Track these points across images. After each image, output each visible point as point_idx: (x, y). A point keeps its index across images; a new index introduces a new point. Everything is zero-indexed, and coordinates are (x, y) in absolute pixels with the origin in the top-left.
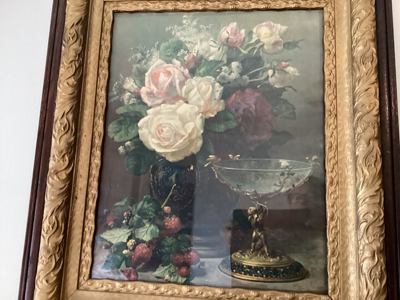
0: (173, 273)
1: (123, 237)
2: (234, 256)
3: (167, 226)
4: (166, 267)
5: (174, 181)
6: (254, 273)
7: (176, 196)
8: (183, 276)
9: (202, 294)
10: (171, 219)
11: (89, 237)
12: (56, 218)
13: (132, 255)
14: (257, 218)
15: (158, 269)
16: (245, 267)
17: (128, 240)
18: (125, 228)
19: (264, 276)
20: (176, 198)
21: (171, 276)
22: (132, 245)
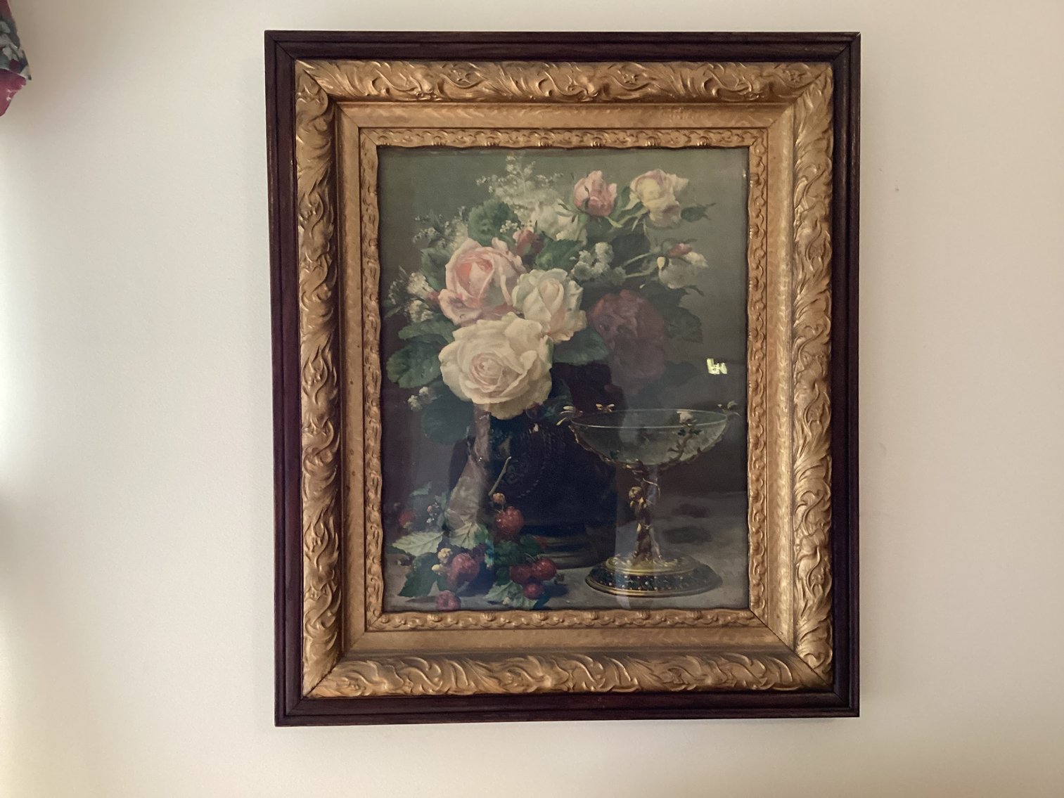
0: (515, 594)
1: (430, 545)
2: (609, 563)
3: (501, 523)
4: (503, 587)
5: (508, 451)
6: (640, 585)
7: (511, 477)
8: (531, 598)
9: (563, 621)
10: (507, 513)
11: (375, 550)
12: (326, 525)
13: (447, 572)
14: (643, 504)
15: (491, 590)
16: (626, 577)
17: (439, 550)
18: (432, 531)
19: (655, 588)
20: (512, 480)
21: (512, 599)
22: (446, 557)
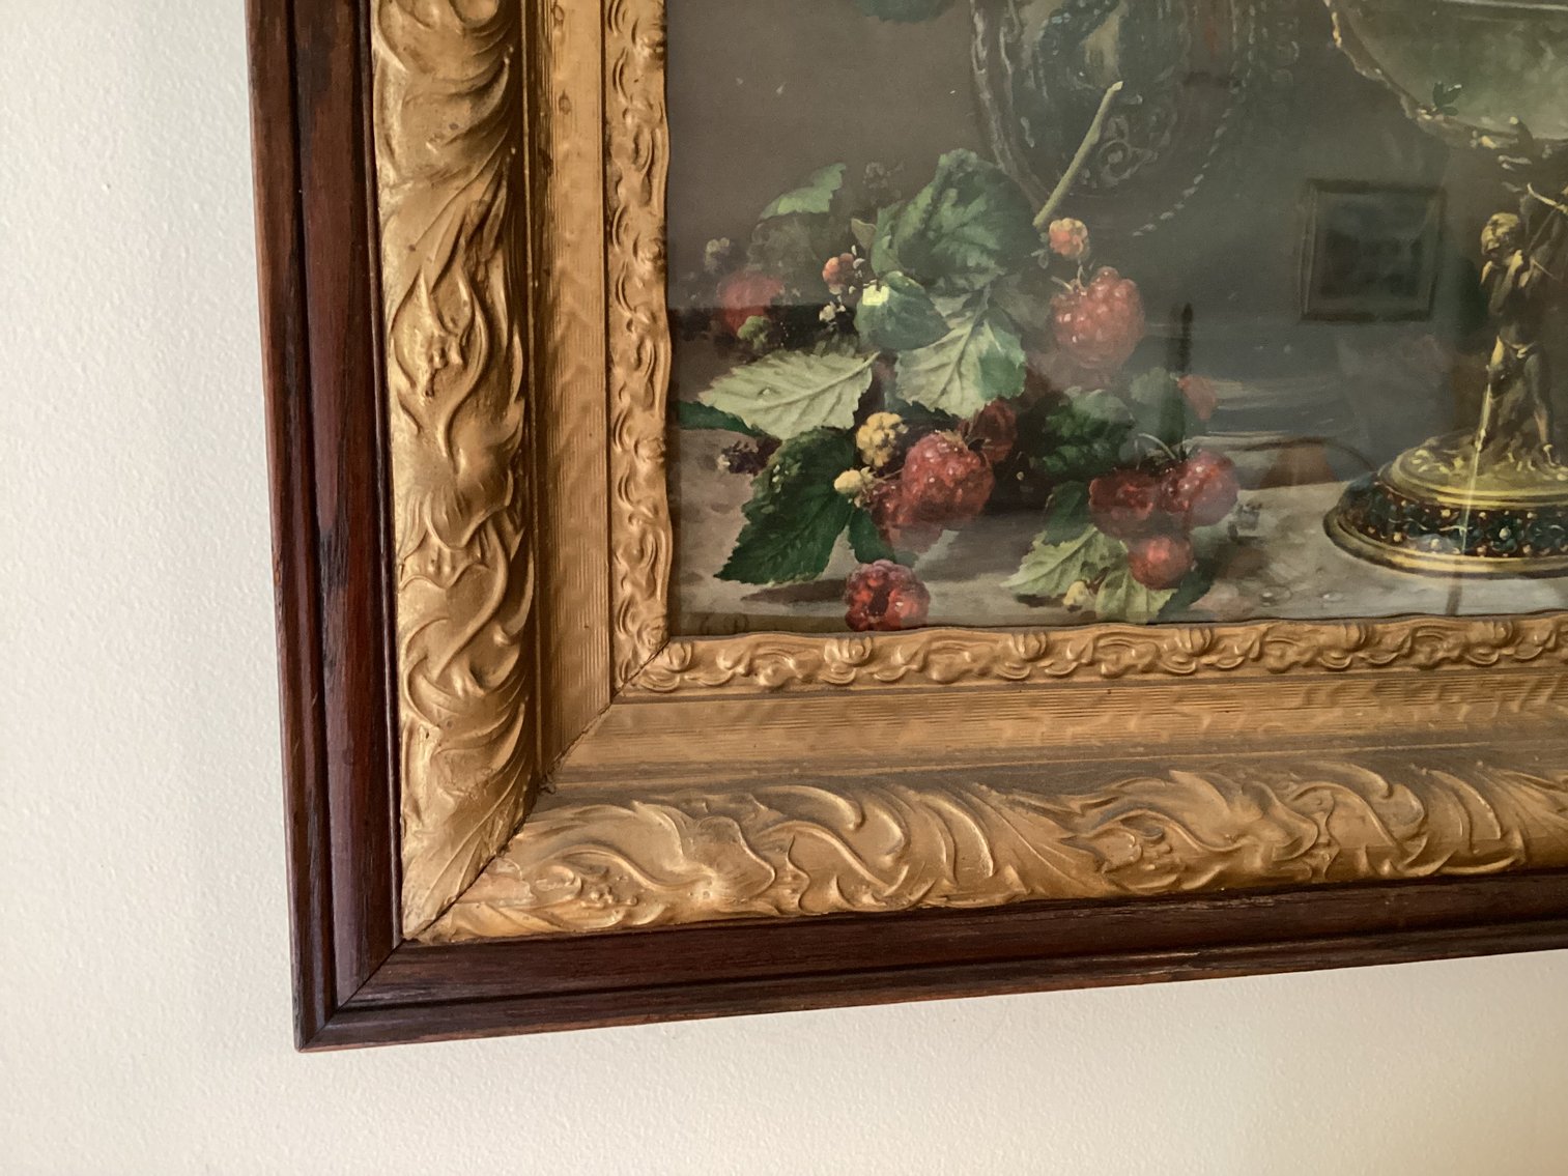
0: (1105, 571)
1: (830, 399)
2: (1403, 467)
3: (1069, 328)
4: (1068, 547)
5: (1111, 60)
6: (1485, 541)
7: (1117, 157)
8: (1154, 583)
9: (1257, 657)
10: (1091, 292)
11: (643, 415)
12: (478, 289)
13: (886, 495)
14: (1520, 271)
15: (1028, 559)
16: (1446, 513)
17: (861, 417)
18: (837, 349)
19: (1526, 550)
20: (1117, 169)
21: (1093, 588)
22: (885, 442)
